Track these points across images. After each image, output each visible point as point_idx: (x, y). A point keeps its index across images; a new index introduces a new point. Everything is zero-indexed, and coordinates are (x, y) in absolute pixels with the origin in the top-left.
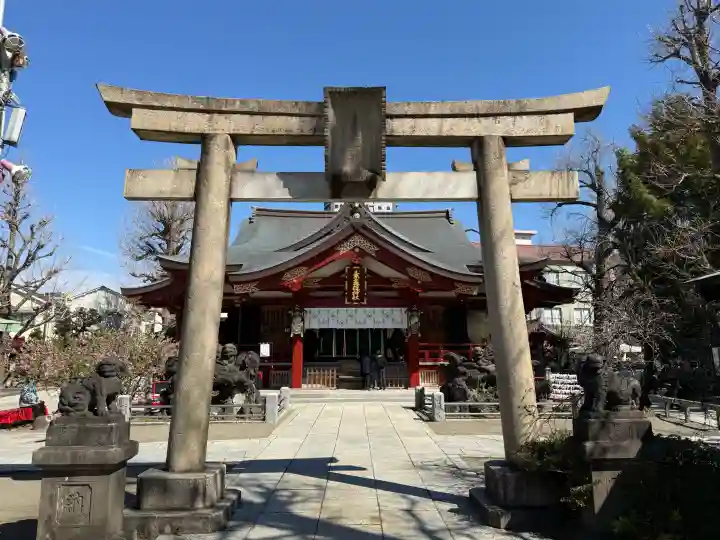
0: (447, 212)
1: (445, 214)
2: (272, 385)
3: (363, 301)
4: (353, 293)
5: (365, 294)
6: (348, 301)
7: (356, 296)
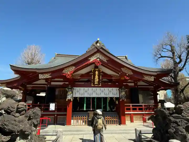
0: (126, 57)
1: (125, 57)
2: (58, 123)
3: (100, 85)
4: (95, 81)
5: (101, 81)
6: (93, 85)
7: (96, 82)
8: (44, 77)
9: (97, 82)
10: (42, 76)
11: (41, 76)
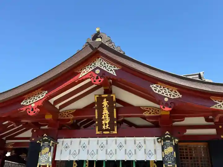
0: (200, 75)
3: (114, 130)
4: (103, 122)
5: (115, 122)
6: (99, 131)
7: (106, 124)
9: (108, 125)
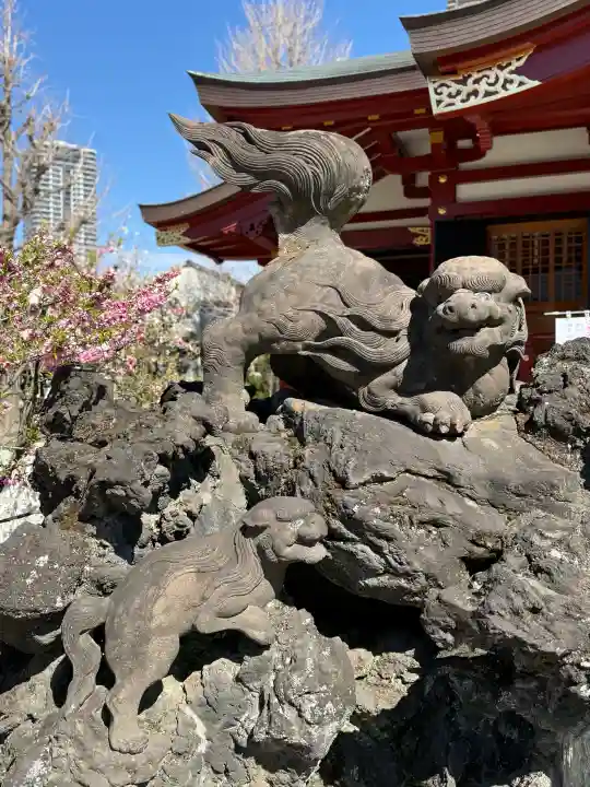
8: (475, 93)
10: (454, 87)
11: (445, 90)
